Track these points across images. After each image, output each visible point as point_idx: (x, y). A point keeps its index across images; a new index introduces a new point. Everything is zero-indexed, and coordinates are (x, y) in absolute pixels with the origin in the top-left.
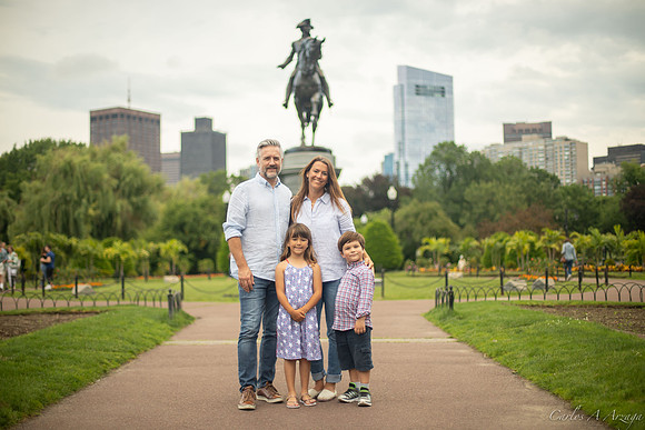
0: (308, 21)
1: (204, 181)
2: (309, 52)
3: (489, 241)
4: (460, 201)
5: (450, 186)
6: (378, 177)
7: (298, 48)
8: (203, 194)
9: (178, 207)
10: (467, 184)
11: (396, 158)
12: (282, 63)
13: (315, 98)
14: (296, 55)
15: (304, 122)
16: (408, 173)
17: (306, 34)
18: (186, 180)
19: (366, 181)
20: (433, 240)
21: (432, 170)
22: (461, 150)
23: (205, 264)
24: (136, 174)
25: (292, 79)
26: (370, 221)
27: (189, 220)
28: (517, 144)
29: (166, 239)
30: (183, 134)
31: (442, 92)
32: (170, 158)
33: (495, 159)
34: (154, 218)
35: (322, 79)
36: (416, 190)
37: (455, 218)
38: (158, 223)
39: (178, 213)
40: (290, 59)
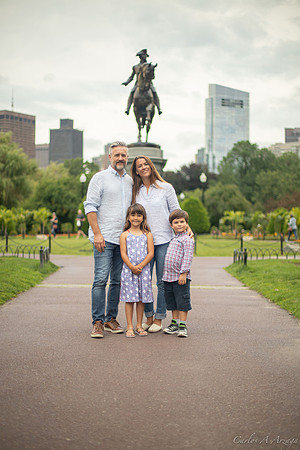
0: (145, 51)
1: (66, 166)
2: (145, 74)
3: (273, 214)
4: (252, 184)
5: (245, 172)
6: (193, 166)
7: (137, 71)
8: (65, 175)
9: (48, 184)
10: (258, 173)
11: (206, 152)
12: (125, 81)
13: (149, 108)
14: (135, 76)
15: (141, 125)
16: (215, 162)
17: (143, 60)
18: (53, 164)
19: (184, 168)
20: (232, 213)
21: (232, 161)
22: (254, 147)
23: (66, 226)
24: (17, 160)
25: (133, 93)
26: (186, 197)
27: (55, 194)
28: (295, 144)
29: (38, 208)
30: (51, 131)
31: (241, 104)
32: (42, 148)
33: (279, 154)
34: (30, 192)
35: (154, 93)
36: (220, 175)
37: (249, 197)
38: (33, 196)
39: (47, 189)
40: (131, 79)
